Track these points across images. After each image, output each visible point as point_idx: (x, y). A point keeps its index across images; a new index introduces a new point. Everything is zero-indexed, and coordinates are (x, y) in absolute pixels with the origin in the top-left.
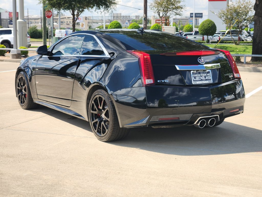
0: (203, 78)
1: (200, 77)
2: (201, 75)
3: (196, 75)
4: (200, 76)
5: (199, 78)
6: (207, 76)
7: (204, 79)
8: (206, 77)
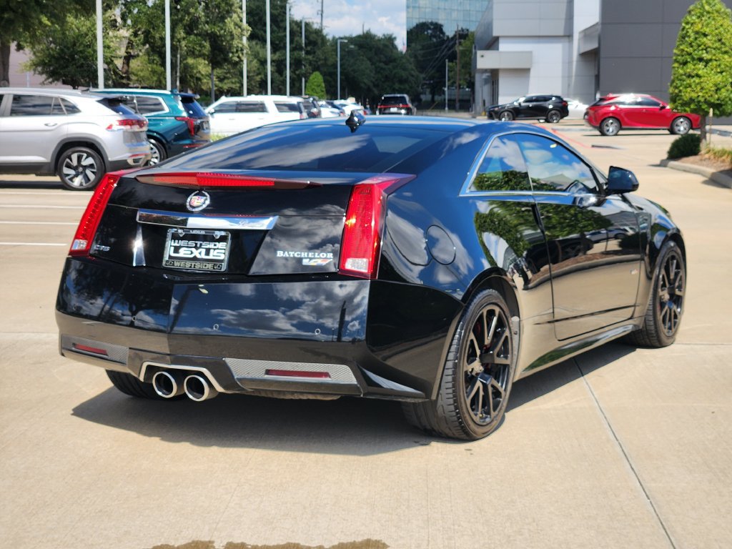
0: (200, 253)
1: (193, 250)
2: (196, 244)
3: (182, 243)
4: (194, 245)
5: (190, 252)
6: (215, 249)
7: (203, 256)
8: (212, 251)
